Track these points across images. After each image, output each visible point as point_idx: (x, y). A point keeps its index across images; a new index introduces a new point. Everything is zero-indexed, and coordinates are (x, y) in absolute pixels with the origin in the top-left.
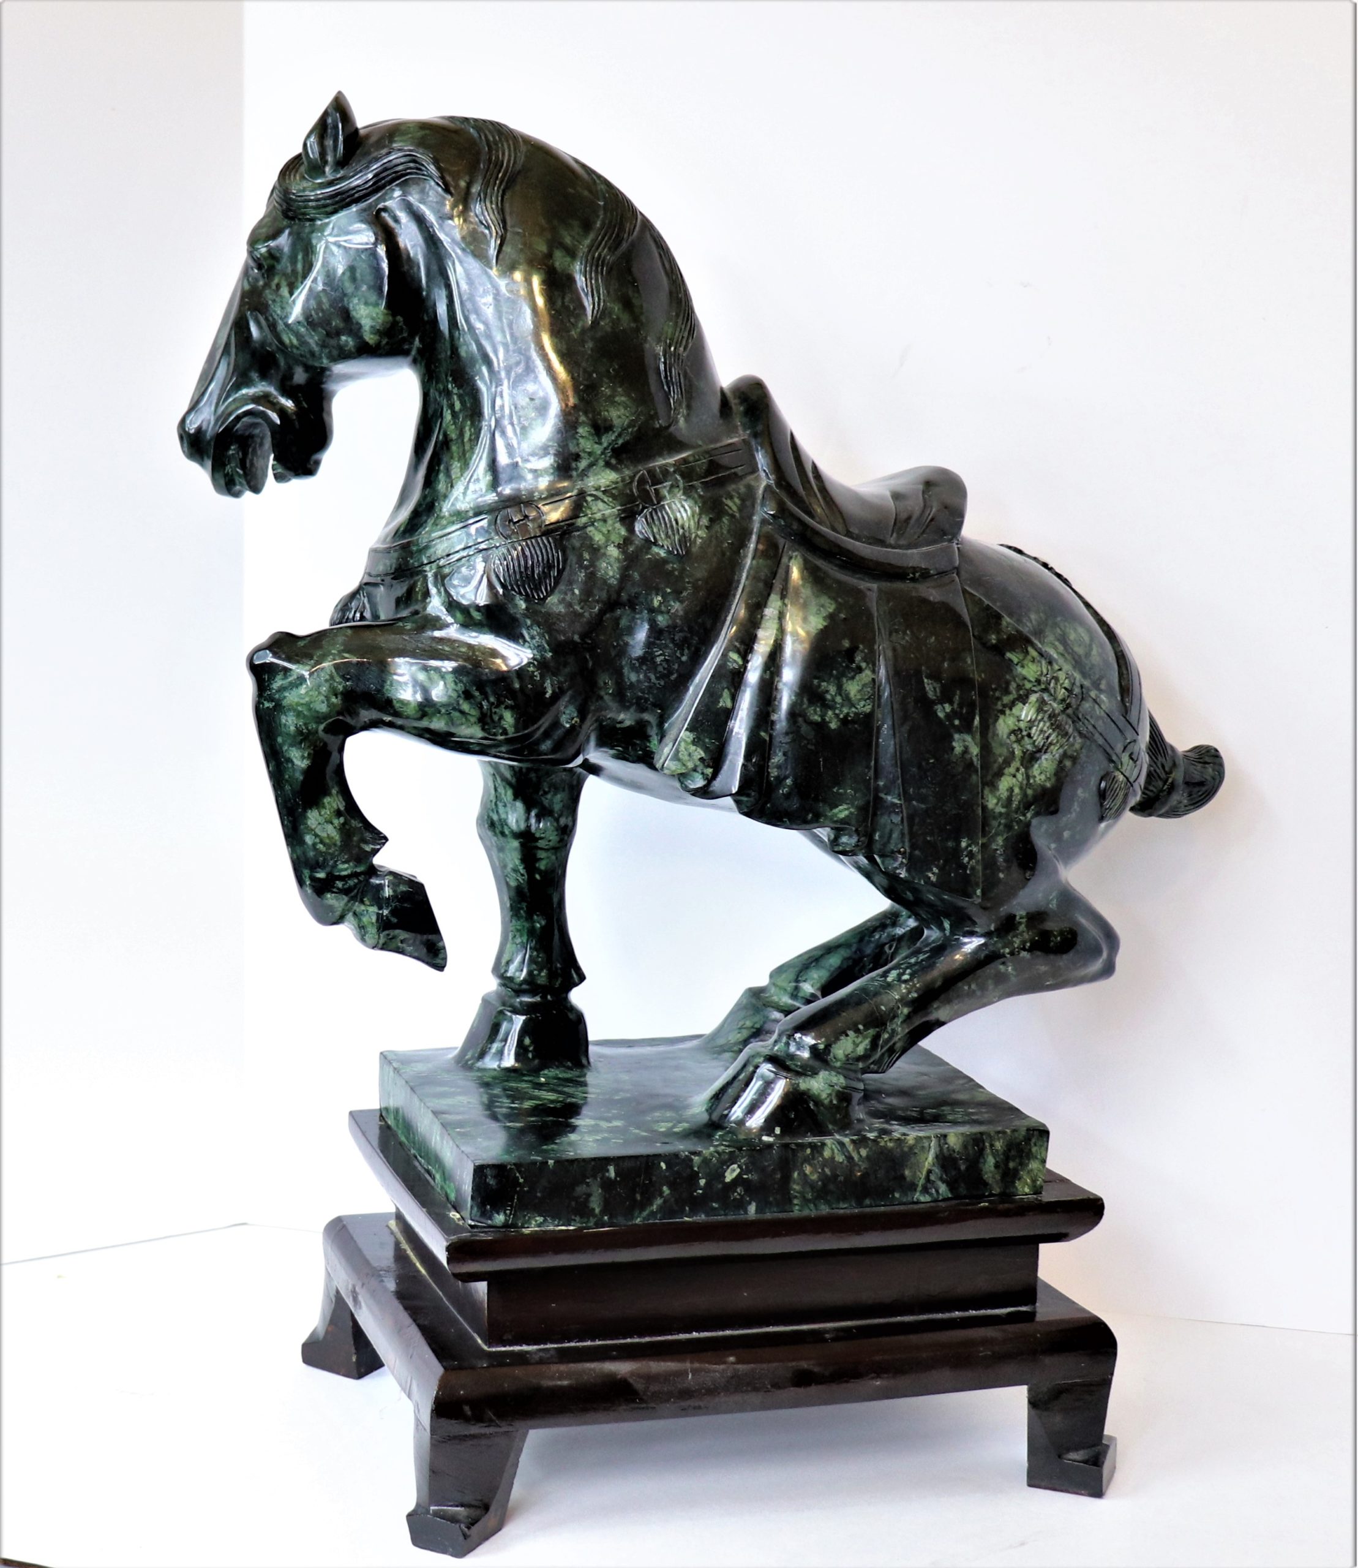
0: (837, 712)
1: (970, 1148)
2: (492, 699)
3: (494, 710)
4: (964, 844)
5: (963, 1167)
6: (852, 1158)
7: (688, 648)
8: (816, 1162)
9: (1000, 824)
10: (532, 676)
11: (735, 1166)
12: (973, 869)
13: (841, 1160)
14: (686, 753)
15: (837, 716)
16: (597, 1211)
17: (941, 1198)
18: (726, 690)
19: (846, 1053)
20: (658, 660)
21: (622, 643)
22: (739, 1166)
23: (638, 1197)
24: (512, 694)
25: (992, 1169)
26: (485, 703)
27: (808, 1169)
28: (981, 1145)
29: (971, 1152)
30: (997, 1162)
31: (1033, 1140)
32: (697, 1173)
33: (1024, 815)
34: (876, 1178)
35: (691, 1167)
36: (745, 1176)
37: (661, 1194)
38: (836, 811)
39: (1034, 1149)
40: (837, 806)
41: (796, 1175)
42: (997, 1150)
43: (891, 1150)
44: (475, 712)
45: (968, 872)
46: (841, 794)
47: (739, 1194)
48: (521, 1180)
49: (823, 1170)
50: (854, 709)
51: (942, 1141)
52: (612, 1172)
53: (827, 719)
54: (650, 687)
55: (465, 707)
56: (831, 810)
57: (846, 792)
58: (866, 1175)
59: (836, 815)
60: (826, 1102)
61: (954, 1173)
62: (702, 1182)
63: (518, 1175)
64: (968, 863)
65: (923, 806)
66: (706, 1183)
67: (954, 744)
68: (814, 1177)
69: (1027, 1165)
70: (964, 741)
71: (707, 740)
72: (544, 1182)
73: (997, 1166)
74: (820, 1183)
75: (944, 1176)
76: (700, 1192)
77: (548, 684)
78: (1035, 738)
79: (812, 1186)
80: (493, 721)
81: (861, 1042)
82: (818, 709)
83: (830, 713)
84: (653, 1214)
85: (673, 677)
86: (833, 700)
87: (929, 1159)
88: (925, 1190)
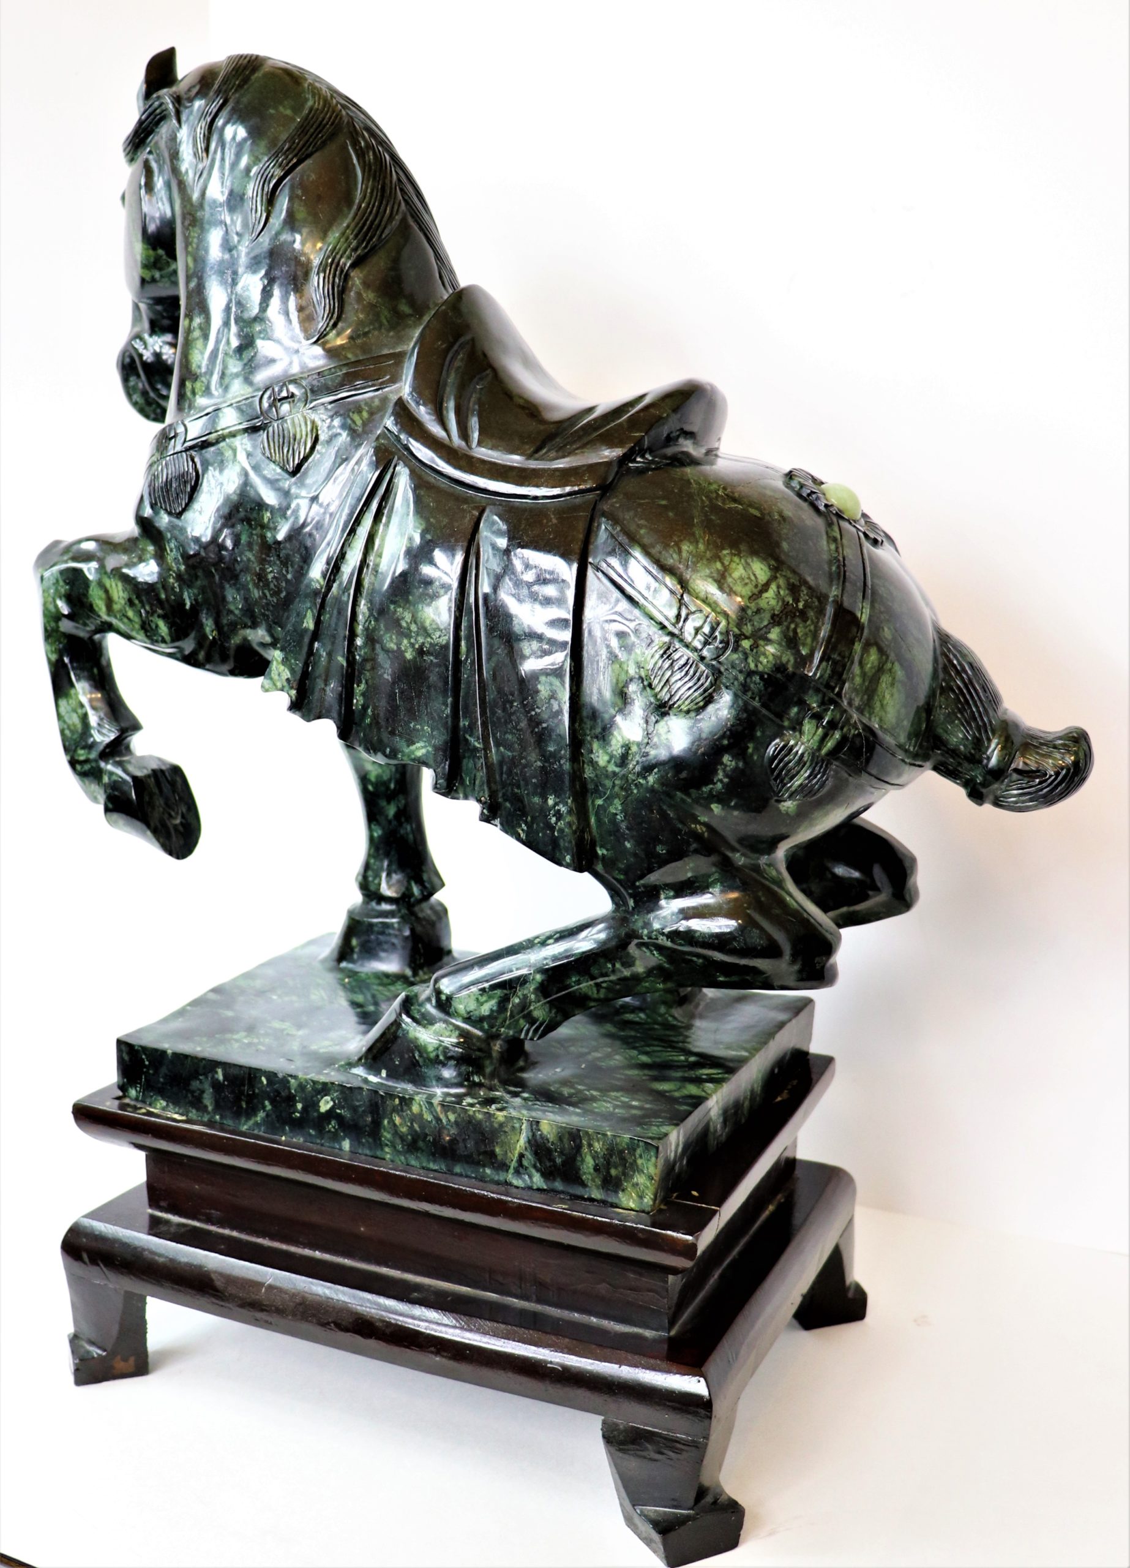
0: (412, 640)
1: (565, 1140)
2: (148, 608)
3: (151, 618)
4: (551, 802)
5: (559, 1161)
6: (441, 1120)
7: (292, 567)
8: (404, 1114)
9: (614, 785)
10: (173, 588)
11: (328, 1098)
12: (561, 831)
13: (429, 1119)
14: (277, 672)
15: (412, 645)
16: (210, 1108)
17: (535, 1187)
18: (309, 611)
19: (468, 1010)
20: (270, 576)
21: (245, 559)
22: (332, 1099)
23: (244, 1105)
24: (160, 603)
25: (592, 1171)
26: (142, 611)
27: (397, 1120)
28: (578, 1141)
29: (566, 1146)
30: (597, 1165)
31: (638, 1152)
32: (295, 1096)
33: (645, 778)
34: (466, 1147)
35: (289, 1088)
36: (338, 1111)
37: (264, 1108)
38: (413, 748)
39: (639, 1162)
40: (413, 743)
41: (386, 1122)
42: (596, 1152)
43: (480, 1122)
44: (137, 619)
45: (556, 834)
46: (418, 730)
47: (334, 1127)
48: (147, 1063)
49: (412, 1124)
50: (429, 639)
51: (534, 1127)
52: (220, 1075)
53: (403, 648)
54: (267, 604)
55: (130, 614)
56: (408, 746)
57: (423, 729)
58: (453, 1141)
59: (413, 752)
60: (432, 1055)
61: (548, 1164)
62: (299, 1106)
63: (144, 1057)
64: (556, 823)
65: (510, 754)
66: (303, 1108)
67: (539, 687)
68: (404, 1130)
69: (632, 1177)
70: (551, 684)
71: (293, 661)
72: (164, 1070)
73: (597, 1169)
74: (409, 1137)
75: (538, 1165)
76: (298, 1115)
77: (186, 595)
78: (658, 689)
79: (402, 1138)
80: (152, 629)
81: (486, 1001)
82: (394, 637)
83: (405, 641)
84: (257, 1124)
85: (283, 595)
86: (409, 629)
87: (521, 1142)
88: (517, 1172)
